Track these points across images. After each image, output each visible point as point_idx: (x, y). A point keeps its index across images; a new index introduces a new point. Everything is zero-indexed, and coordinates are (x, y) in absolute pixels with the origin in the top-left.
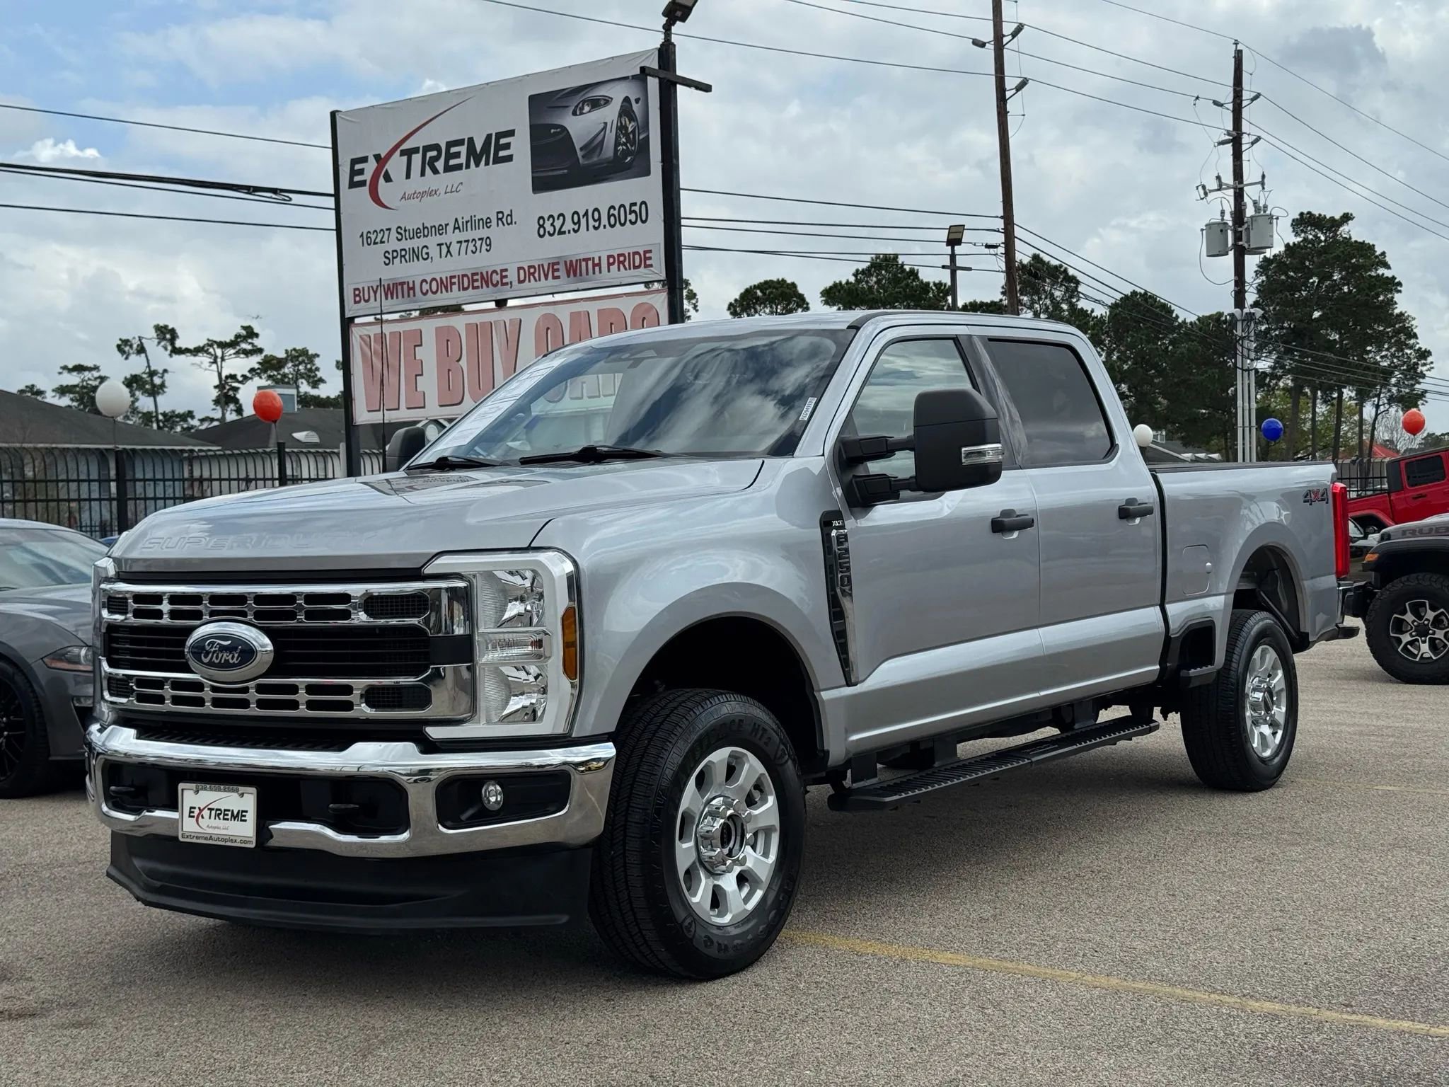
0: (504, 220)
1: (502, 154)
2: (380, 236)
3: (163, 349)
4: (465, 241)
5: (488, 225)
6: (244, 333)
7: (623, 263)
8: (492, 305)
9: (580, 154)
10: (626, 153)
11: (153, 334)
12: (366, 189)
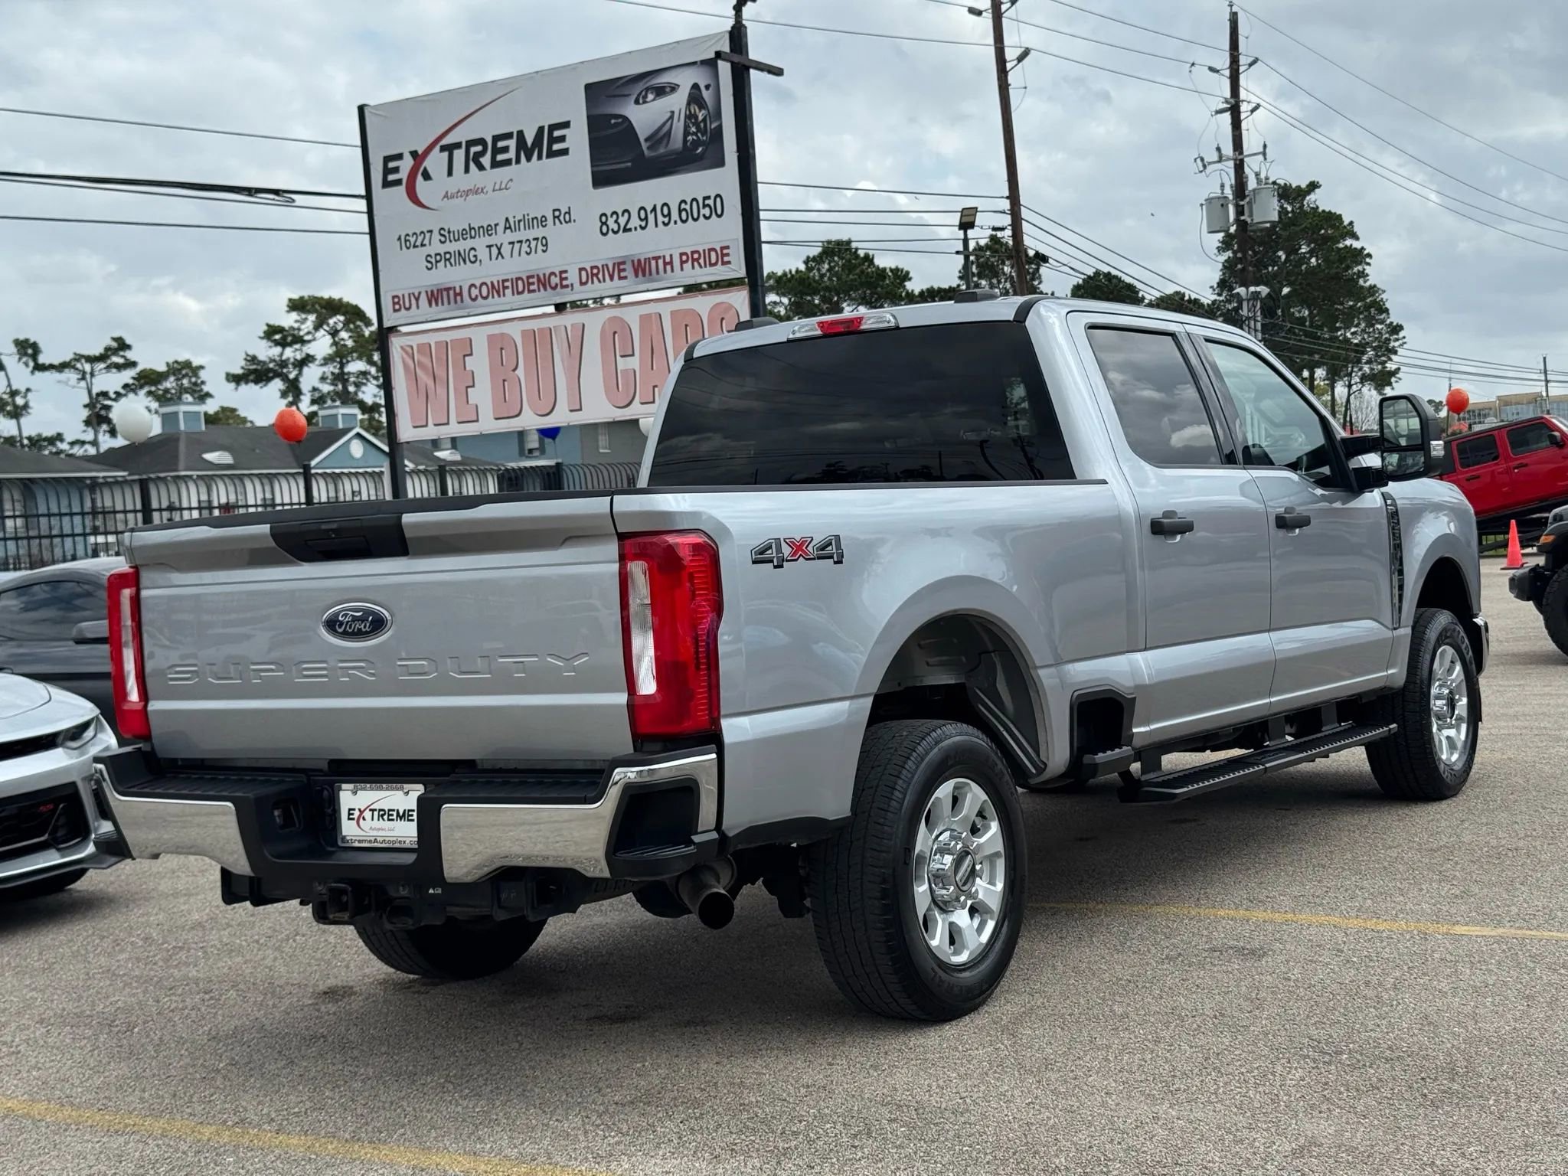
0: (562, 218)
1: (556, 147)
2: (420, 238)
3: (24, 366)
4: (518, 242)
5: (544, 224)
6: (115, 345)
7: (697, 260)
8: (552, 309)
9: (644, 145)
10: (696, 144)
11: (13, 349)
12: (402, 189)
